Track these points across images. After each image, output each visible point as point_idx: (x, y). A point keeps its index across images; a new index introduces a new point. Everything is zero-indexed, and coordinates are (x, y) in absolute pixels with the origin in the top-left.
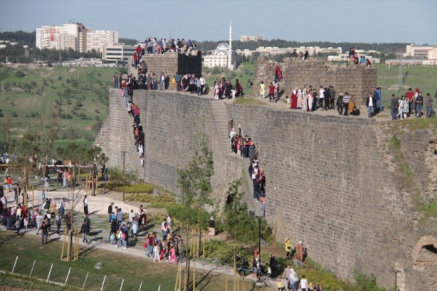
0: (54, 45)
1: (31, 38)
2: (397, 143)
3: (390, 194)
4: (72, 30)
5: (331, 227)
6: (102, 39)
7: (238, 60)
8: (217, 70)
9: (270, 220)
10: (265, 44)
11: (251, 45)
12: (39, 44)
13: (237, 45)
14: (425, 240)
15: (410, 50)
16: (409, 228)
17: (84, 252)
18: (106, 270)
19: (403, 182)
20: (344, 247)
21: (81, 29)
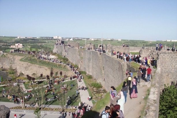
0: (55, 38)
1: (53, 38)
2: (79, 51)
3: (78, 56)
4: (57, 37)
5: (73, 60)
6: (60, 38)
7: (73, 40)
8: (71, 41)
9: (68, 59)
10: (76, 38)
11: (75, 38)
12: (54, 38)
13: (73, 38)
14: (81, 61)
15: (90, 39)
16: (80, 60)
17: (49, 62)
18: (51, 64)
19: (79, 55)
20: (74, 61)
21: (58, 37)
